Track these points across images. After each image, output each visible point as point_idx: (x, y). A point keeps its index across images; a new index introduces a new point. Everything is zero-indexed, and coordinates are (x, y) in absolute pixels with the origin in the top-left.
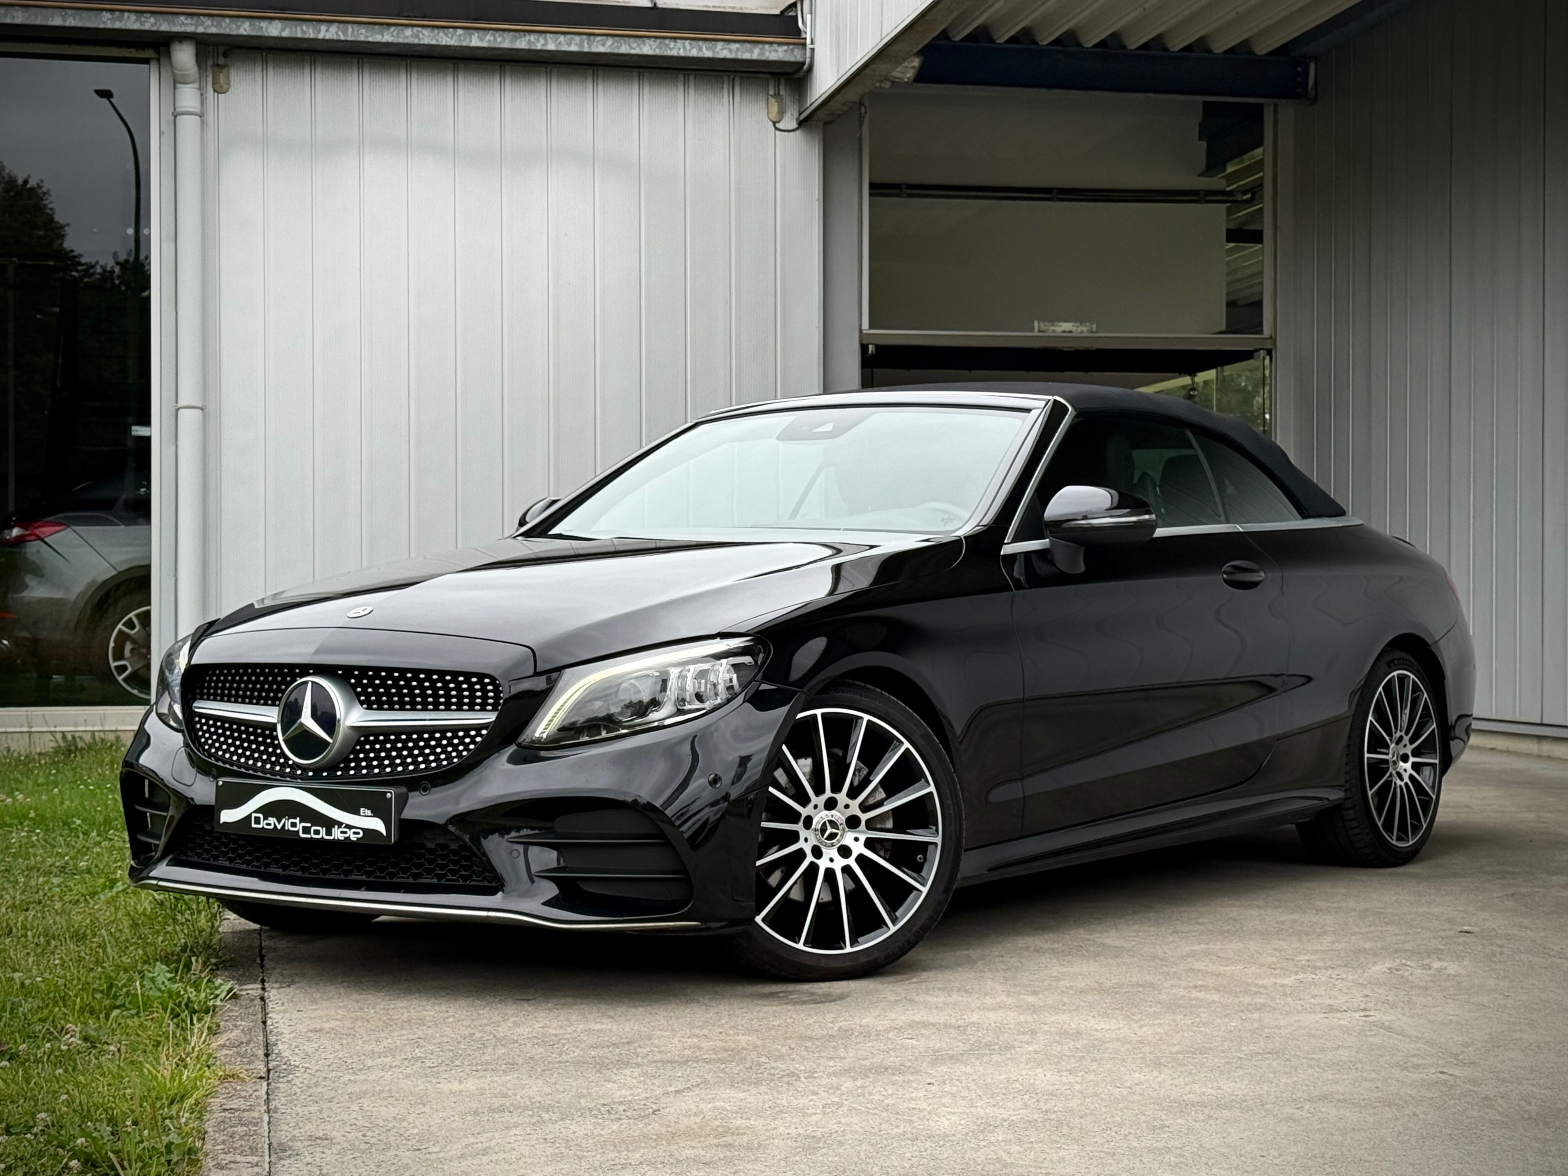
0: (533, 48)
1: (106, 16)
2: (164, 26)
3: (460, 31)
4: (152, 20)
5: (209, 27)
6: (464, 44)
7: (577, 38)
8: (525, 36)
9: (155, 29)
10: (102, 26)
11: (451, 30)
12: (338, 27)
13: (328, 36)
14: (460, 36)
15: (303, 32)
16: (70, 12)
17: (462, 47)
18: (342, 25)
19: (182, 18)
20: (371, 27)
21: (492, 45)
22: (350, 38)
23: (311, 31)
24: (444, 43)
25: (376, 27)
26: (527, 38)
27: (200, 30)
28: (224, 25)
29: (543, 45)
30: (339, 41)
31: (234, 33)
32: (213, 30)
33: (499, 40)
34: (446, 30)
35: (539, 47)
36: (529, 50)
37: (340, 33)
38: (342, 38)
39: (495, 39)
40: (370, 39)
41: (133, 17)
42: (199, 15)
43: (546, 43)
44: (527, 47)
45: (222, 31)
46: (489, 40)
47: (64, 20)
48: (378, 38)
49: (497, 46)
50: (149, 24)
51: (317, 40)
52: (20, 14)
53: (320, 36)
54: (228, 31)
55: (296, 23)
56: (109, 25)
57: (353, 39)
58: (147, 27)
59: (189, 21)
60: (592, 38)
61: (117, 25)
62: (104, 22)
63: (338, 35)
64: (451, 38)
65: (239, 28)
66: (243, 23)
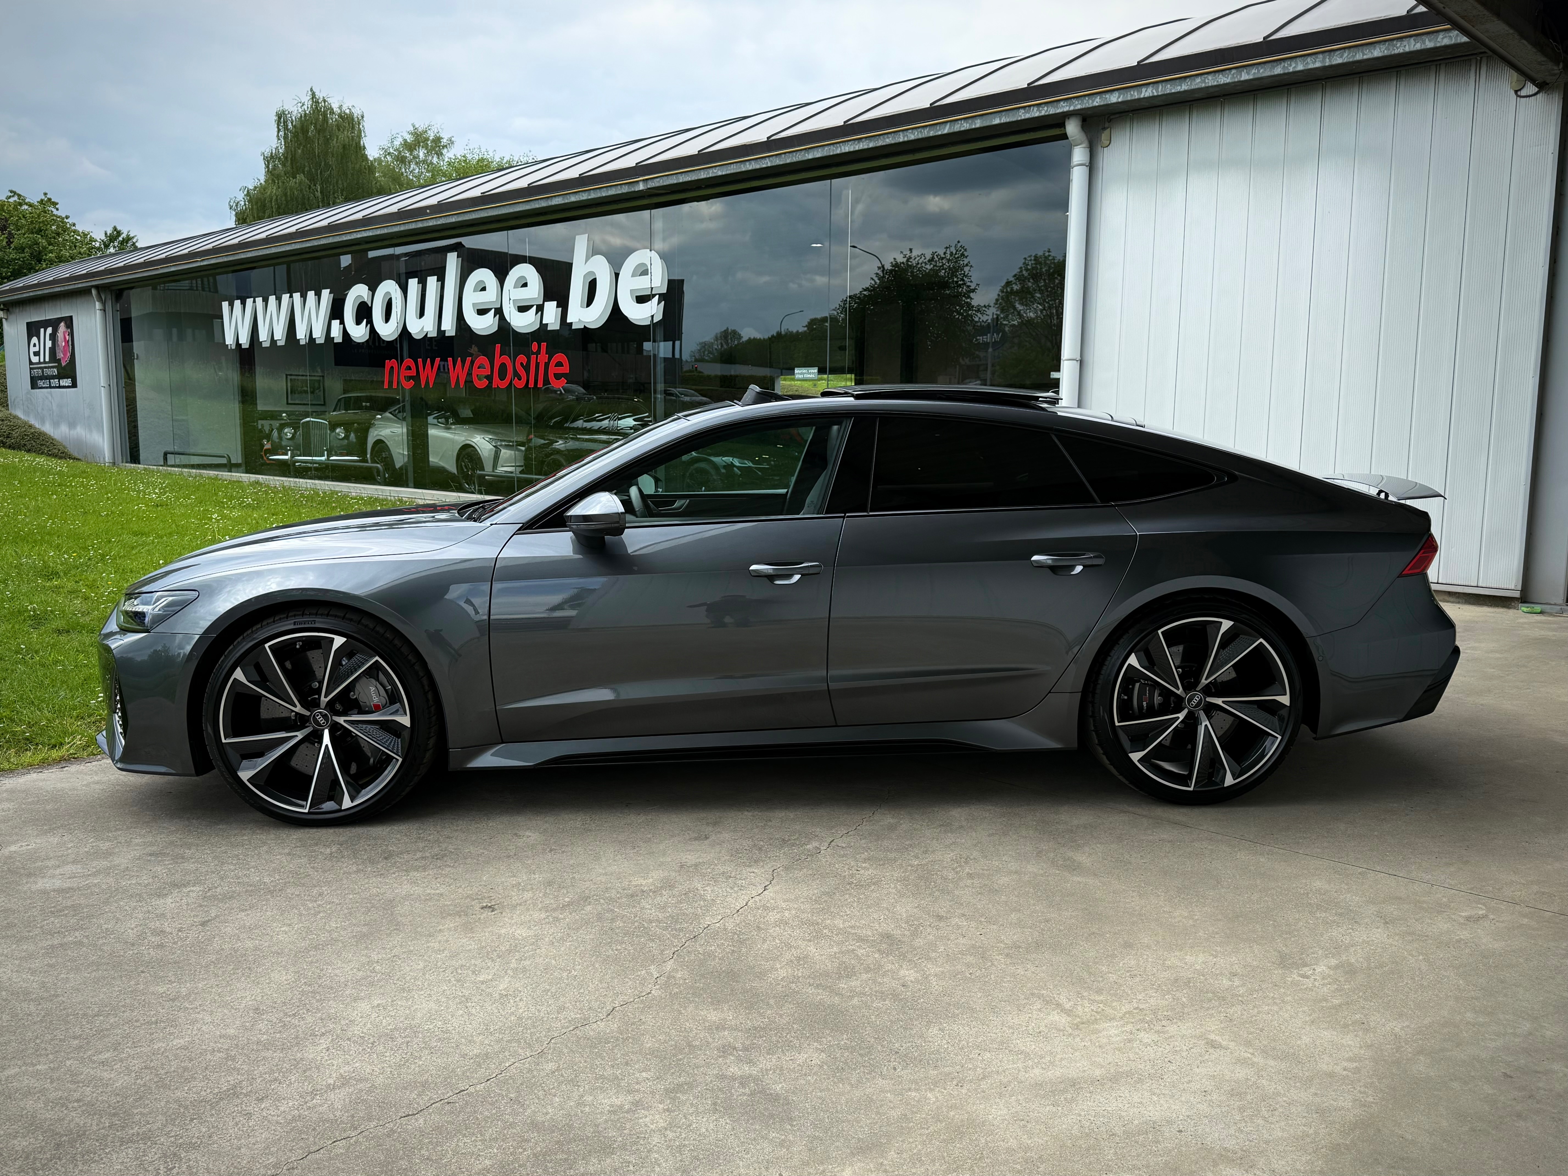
0: (1286, 71)
1: (1022, 111)
2: (1052, 111)
3: (1234, 71)
4: (1046, 108)
5: (1078, 105)
6: (1236, 80)
7: (1321, 56)
8: (1281, 63)
9: (1047, 113)
10: (1019, 119)
11: (1228, 71)
12: (1153, 87)
13: (1147, 95)
14: (1234, 74)
15: (1132, 95)
16: (1003, 114)
17: (1235, 82)
18: (1156, 85)
19: (1062, 103)
20: (1173, 82)
21: (1257, 76)
22: (1160, 94)
23: (1136, 94)
24: (1222, 82)
25: (1178, 81)
26: (1283, 64)
27: (1072, 108)
28: (1085, 101)
29: (1295, 67)
30: (1154, 97)
31: (1091, 106)
32: (1079, 107)
33: (1261, 71)
34: (1224, 73)
35: (1291, 69)
36: (1284, 74)
37: (1154, 91)
38: (1155, 94)
39: (1259, 71)
40: (1173, 91)
41: (1035, 109)
42: (1071, 98)
43: (1297, 64)
44: (1282, 72)
45: (1084, 107)
46: (1254, 73)
47: (1000, 120)
48: (1179, 89)
49: (1259, 76)
50: (1044, 111)
51: (1139, 100)
52: (979, 121)
53: (1142, 96)
54: (1088, 106)
55: (1127, 90)
56: (1023, 118)
57: (1162, 93)
58: (1043, 113)
59: (1066, 104)
60: (1332, 53)
61: (1028, 116)
62: (1021, 116)
63: (1153, 93)
64: (1227, 78)
65: (1093, 101)
66: (1096, 98)
